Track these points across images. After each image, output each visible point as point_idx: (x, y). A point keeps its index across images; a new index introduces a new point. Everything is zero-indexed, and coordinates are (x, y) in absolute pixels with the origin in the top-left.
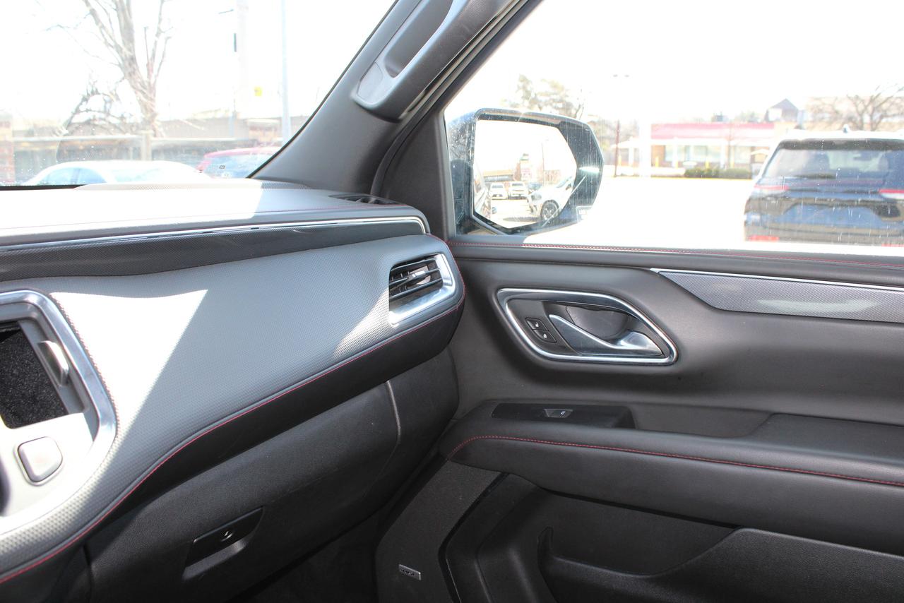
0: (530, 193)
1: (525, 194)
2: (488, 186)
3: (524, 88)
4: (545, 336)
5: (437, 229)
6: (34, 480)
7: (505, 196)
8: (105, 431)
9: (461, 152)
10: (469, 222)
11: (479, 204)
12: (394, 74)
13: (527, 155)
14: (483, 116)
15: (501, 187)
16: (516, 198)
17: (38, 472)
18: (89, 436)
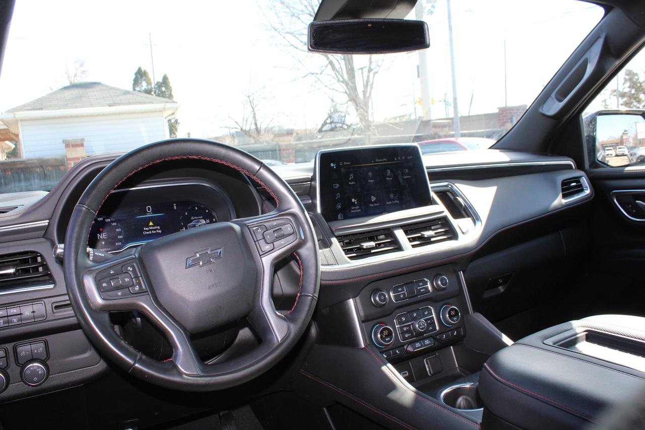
0: (629, 152)
1: (626, 152)
2: (604, 149)
3: (630, 80)
4: (634, 211)
5: (580, 166)
6: (463, 233)
7: (614, 155)
8: (478, 223)
9: (590, 132)
10: (595, 164)
11: (600, 156)
12: (560, 101)
13: (627, 131)
14: (601, 113)
15: (611, 150)
16: (621, 156)
17: (464, 231)
18: (474, 225)
